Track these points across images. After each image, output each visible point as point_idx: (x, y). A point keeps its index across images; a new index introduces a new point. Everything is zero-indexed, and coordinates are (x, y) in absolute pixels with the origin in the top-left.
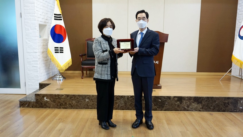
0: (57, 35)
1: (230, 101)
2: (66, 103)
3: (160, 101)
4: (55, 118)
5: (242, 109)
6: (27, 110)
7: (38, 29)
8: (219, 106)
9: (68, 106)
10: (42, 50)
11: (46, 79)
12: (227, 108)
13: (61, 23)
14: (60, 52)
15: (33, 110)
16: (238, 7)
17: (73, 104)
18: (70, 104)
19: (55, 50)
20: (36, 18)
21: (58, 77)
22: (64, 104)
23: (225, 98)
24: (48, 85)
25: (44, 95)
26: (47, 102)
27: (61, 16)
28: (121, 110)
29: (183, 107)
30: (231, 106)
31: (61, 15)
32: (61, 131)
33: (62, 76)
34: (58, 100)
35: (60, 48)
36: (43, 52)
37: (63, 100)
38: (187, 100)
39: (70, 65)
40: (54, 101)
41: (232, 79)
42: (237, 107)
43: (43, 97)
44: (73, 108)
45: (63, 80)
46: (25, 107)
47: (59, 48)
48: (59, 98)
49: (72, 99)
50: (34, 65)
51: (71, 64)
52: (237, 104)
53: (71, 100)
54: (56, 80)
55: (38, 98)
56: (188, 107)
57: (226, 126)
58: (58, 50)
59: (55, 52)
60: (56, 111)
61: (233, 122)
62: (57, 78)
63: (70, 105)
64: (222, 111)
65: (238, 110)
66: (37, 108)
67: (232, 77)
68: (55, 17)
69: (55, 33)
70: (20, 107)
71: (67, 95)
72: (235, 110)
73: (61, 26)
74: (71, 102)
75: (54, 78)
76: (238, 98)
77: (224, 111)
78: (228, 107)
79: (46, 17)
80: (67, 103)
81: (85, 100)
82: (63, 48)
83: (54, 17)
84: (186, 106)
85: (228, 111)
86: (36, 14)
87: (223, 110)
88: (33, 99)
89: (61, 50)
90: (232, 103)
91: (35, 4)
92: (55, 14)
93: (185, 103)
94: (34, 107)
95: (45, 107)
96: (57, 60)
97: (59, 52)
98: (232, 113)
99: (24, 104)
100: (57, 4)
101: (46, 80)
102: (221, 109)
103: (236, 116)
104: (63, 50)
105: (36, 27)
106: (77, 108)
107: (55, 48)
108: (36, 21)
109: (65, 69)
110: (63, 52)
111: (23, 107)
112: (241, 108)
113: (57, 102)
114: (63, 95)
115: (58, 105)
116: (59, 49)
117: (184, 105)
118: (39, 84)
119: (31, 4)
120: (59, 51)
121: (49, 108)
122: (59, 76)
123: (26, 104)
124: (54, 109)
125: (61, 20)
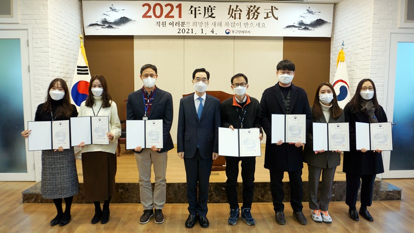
0: (81, 96)
3: (224, 189)
5: (334, 197)
6: (34, 206)
13: (87, 78)
15: (43, 206)
16: (331, 56)
20: (50, 72)
27: (88, 69)
28: (169, 203)
31: (86, 67)
38: (261, 187)
46: (30, 202)
56: (263, 196)
68: (78, 70)
69: (77, 92)
70: (24, 202)
73: (87, 83)
75: (78, 157)
79: (65, 70)
81: (118, 191)
83: (76, 70)
84: (260, 195)
86: (50, 67)
91: (50, 53)
92: (78, 67)
93: (259, 192)
94: (43, 201)
99: (29, 198)
100: (82, 53)
108: (50, 77)
111: (28, 202)
117: (257, 194)
119: (44, 53)
123: (32, 198)
125: (88, 74)
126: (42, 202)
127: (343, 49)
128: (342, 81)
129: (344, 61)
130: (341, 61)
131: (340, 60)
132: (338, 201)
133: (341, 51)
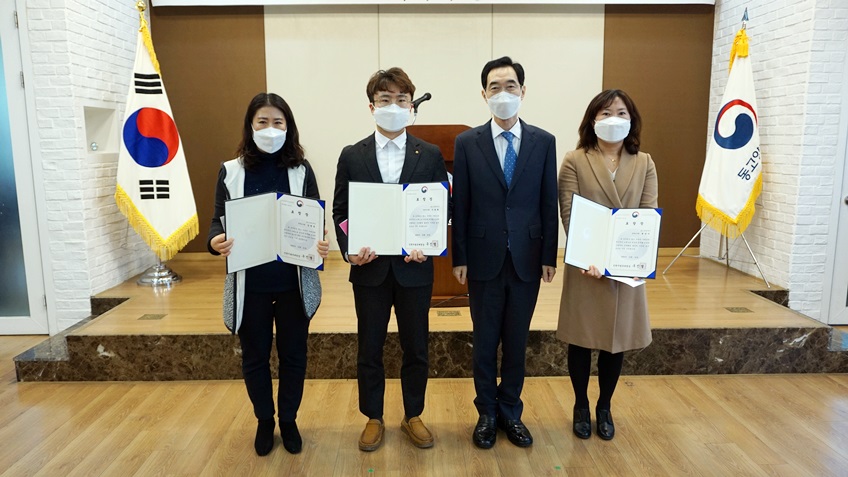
0: (145, 142)
1: (687, 339)
2: (169, 363)
3: (471, 346)
4: (130, 412)
5: (722, 365)
6: (41, 389)
7: (82, 123)
8: (653, 356)
9: (175, 370)
10: (98, 192)
11: (118, 282)
12: (678, 363)
13: (161, 102)
14: (159, 196)
15: (61, 388)
17: (194, 363)
18: (181, 365)
19: (142, 190)
20: (72, 87)
21: (156, 274)
22: (162, 364)
23: (672, 331)
24: (119, 301)
25: (97, 338)
26: (107, 363)
27: (160, 80)
28: (348, 378)
29: (544, 365)
30: (688, 357)
31: (157, 76)
32: (137, 459)
33: (170, 271)
34: (143, 353)
35: (158, 182)
36: (102, 198)
37: (159, 353)
39: (193, 236)
40: (131, 358)
41: (701, 267)
42: (706, 359)
43: (92, 344)
44: (194, 379)
45: (173, 286)
46: (34, 380)
47: (154, 182)
48: (146, 346)
49: (190, 348)
50: (73, 242)
51: (196, 232)
52: (707, 349)
53: (186, 352)
54: (151, 285)
55: (79, 348)
56: (560, 362)
57: (671, 422)
58: (152, 189)
59: (143, 197)
60: (137, 388)
61: (692, 408)
62: (154, 277)
63: (183, 369)
64: (663, 373)
65: (710, 368)
66: (73, 380)
67: (701, 261)
68: (137, 83)
69: (138, 134)
70: (19, 380)
71: (171, 336)
72: (702, 366)
73: (158, 113)
74: (185, 360)
75: (144, 280)
76: (710, 330)
77: (669, 372)
78: (679, 358)
79: (110, 84)
80: (174, 363)
81: (233, 352)
82: (167, 182)
83: (133, 83)
84: (553, 360)
85: (680, 372)
86: (71, 76)
87: (664, 368)
88: (60, 354)
89: (164, 190)
90: (691, 347)
91: (68, 43)
92: (137, 76)
93: (550, 352)
94: (64, 378)
95: (101, 376)
96: (148, 221)
97: (155, 196)
98: (694, 379)
99: (30, 369)
100: (144, 43)
101: (118, 286)
102: (661, 366)
103: (702, 387)
104: (167, 190)
105: (75, 119)
106: (205, 379)
107: (142, 182)
108: (73, 98)
109: (175, 248)
110: (167, 196)
111: (29, 380)
112: (720, 360)
113: (140, 360)
114: (158, 338)
115: (143, 371)
116: (155, 186)
117: (546, 357)
118: (89, 301)
119: (56, 44)
120: (155, 193)
121: (116, 380)
122: (160, 271)
123: (38, 370)
124: (129, 383)
125: (160, 92)
126: (60, 379)
127: (744, 27)
128: (741, 103)
129: (746, 56)
130: (740, 57)
131: (738, 53)
132: (730, 373)
133: (739, 33)
